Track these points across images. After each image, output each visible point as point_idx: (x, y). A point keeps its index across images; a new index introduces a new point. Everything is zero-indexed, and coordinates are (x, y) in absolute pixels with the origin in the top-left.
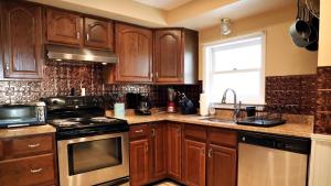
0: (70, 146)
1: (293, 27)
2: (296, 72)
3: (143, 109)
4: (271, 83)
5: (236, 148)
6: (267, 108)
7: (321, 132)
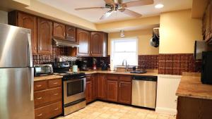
0: (68, 84)
1: (151, 40)
2: (150, 54)
3: (84, 68)
4: (140, 57)
5: (131, 82)
6: (139, 67)
7: (162, 73)
